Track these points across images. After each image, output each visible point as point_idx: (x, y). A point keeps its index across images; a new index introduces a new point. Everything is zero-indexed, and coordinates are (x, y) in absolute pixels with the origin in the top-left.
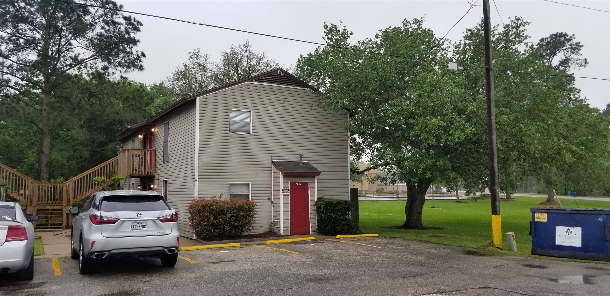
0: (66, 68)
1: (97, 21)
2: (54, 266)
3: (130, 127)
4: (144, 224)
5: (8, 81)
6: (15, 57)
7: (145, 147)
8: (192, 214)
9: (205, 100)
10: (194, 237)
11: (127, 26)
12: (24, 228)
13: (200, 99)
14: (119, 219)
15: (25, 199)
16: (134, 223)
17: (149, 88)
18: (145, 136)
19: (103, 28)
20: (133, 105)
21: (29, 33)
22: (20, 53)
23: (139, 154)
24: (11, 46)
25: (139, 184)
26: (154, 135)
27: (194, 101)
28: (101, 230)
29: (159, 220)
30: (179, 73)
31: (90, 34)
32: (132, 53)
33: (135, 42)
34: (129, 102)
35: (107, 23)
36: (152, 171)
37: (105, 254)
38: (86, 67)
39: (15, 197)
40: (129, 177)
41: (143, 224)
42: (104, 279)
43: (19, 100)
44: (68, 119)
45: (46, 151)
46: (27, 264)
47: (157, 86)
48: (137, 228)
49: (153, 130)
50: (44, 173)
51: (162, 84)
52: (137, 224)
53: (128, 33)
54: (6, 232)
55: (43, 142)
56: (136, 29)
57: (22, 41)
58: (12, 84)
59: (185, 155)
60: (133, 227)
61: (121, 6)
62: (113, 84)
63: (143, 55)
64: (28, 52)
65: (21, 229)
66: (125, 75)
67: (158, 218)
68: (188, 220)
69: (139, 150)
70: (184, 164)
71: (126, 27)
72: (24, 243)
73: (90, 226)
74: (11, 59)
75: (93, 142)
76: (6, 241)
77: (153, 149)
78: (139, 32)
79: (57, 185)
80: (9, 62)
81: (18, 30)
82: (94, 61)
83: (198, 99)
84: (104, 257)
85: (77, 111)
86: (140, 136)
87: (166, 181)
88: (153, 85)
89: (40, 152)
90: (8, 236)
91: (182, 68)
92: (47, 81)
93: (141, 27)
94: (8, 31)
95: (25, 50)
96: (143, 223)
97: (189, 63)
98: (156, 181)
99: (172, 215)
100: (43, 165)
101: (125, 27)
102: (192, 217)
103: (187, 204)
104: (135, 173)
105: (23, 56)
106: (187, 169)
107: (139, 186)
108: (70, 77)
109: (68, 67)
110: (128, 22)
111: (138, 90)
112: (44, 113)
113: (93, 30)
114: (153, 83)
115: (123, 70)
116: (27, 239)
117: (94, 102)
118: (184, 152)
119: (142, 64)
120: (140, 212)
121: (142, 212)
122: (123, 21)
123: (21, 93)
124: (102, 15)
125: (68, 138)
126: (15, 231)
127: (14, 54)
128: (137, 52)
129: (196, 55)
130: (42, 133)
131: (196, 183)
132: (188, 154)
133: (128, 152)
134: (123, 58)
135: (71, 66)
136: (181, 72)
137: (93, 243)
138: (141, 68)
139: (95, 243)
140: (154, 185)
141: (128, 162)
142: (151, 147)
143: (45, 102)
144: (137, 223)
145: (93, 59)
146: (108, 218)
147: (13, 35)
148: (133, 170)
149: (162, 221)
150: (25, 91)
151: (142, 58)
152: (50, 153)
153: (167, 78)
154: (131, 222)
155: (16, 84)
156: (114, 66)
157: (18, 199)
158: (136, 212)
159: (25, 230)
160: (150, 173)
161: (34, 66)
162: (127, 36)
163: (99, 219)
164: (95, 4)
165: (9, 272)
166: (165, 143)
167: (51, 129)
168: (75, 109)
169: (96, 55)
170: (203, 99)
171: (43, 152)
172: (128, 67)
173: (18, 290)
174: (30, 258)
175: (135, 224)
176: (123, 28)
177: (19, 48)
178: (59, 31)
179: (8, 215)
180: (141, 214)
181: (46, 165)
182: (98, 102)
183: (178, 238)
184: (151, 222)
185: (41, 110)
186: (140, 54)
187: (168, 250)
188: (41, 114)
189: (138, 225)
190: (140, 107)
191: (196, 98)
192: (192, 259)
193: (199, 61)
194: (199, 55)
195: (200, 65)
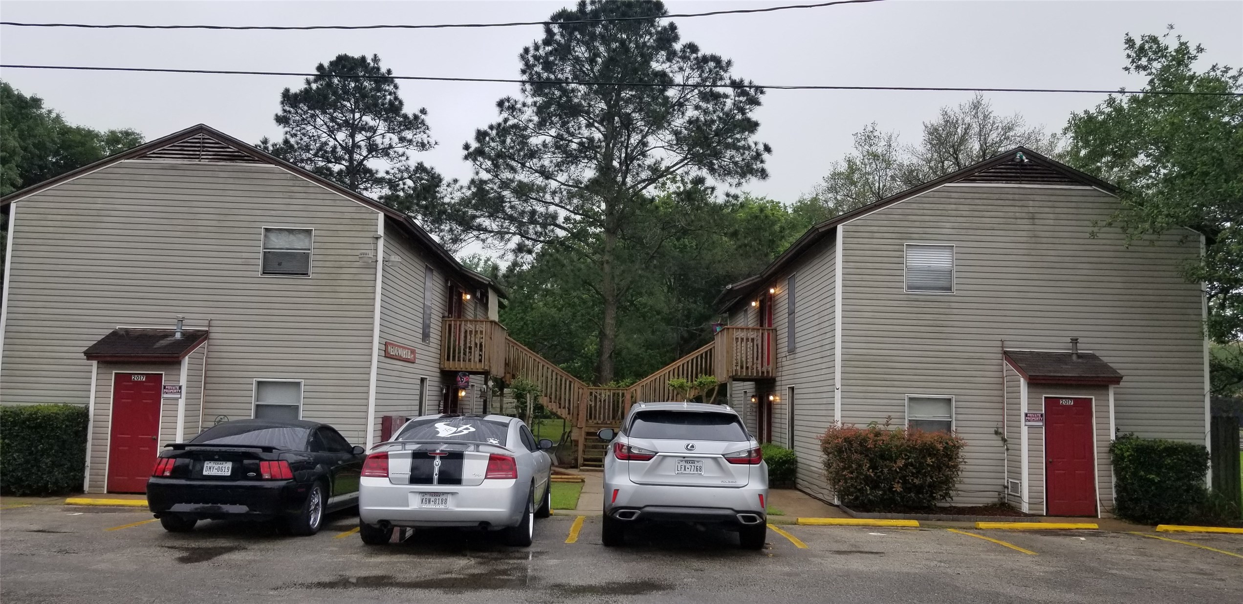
0: (640, 186)
1: (688, 96)
2: (571, 529)
3: (730, 286)
4: (699, 464)
5: (554, 217)
6: (566, 174)
7: (762, 325)
8: (828, 454)
9: (854, 228)
10: (836, 502)
11: (737, 98)
12: (513, 459)
13: (845, 227)
14: (657, 453)
16: (682, 461)
17: (790, 211)
18: (762, 302)
19: (697, 107)
20: (746, 245)
21: (585, 132)
22: (573, 168)
23: (752, 337)
24: (559, 157)
25: (754, 394)
26: (774, 301)
27: (834, 231)
28: (629, 471)
29: (725, 458)
30: (835, 176)
31: (678, 122)
32: (749, 148)
33: (752, 126)
34: (738, 240)
35: (704, 97)
36: (770, 369)
37: (633, 513)
38: (674, 181)
40: (731, 380)
41: (696, 464)
42: (634, 556)
43: (568, 249)
44: (640, 276)
45: (609, 332)
46: (517, 521)
47: (805, 204)
48: (688, 471)
49: (772, 291)
50: (607, 372)
51: (815, 200)
52: (686, 464)
53: (742, 111)
54: (486, 463)
55: (604, 318)
56: (756, 103)
57: (574, 146)
58: (560, 220)
59: (820, 338)
60: (679, 469)
61: (729, 63)
62: (717, 209)
63: (767, 149)
64: (583, 164)
65: (508, 460)
66: (733, 191)
67: (723, 455)
68: (822, 466)
69: (753, 329)
70: (818, 355)
71: (735, 101)
72: (511, 482)
73: (614, 461)
74: (558, 179)
75: (688, 317)
76: (486, 478)
77: (773, 327)
78: (758, 107)
79: (618, 391)
80: (553, 184)
81: (568, 128)
82: (685, 169)
83: (840, 228)
84: (633, 518)
85: (655, 262)
86: (754, 304)
87: (792, 389)
88: (799, 204)
89: (602, 335)
90: (489, 470)
91: (843, 167)
92: (609, 212)
93: (762, 98)
94: (553, 132)
95: (579, 161)
96: (698, 462)
97: (857, 155)
98: (777, 388)
99: (750, 452)
100: (606, 356)
101: (733, 101)
102: (829, 460)
103: (819, 435)
104: (741, 372)
105: (577, 173)
106: (824, 366)
107: (753, 396)
108: (646, 202)
109: (643, 185)
110: (739, 91)
111: (756, 217)
112: (607, 268)
113: (683, 114)
114: (797, 199)
115: (735, 181)
116: (516, 477)
117: (688, 243)
118: (818, 333)
119: (765, 166)
120: (691, 442)
121: (696, 443)
122: (730, 91)
123: (574, 236)
124: (698, 83)
125: (646, 310)
126: (498, 462)
127: (561, 171)
128: (756, 144)
129: (869, 138)
130: (604, 301)
131: (838, 395)
132: (824, 337)
133: (728, 333)
134: (730, 159)
135: (651, 181)
136: (840, 174)
137: (616, 491)
138: (763, 174)
139: (619, 492)
140: (775, 395)
141: (728, 352)
142: (770, 325)
143: (608, 248)
144: (687, 462)
145: (683, 166)
146: (639, 449)
147: (559, 137)
148: (742, 367)
149: (732, 461)
150: (579, 232)
151: (766, 156)
152: (616, 336)
153: (813, 189)
154: (677, 459)
155: (567, 219)
156: (719, 175)
158: (686, 442)
159: (515, 465)
160: (768, 372)
161: (594, 186)
162: (739, 117)
163: (625, 451)
164: (685, 65)
165: (489, 529)
166: (791, 316)
167: (618, 295)
168: (653, 257)
169: (685, 158)
170: (851, 227)
171: (605, 335)
172: (743, 175)
173: (501, 559)
174: (523, 510)
175: (683, 463)
176: (729, 103)
177: (571, 158)
178: (628, 124)
179: (496, 437)
180: (693, 446)
181: (610, 356)
182: (694, 244)
183: (760, 496)
184: (710, 461)
185: (602, 263)
186: (761, 147)
187: (743, 517)
188: (602, 269)
189: (688, 465)
190: (759, 249)
191: (836, 227)
192: (803, 540)
193: (874, 148)
194: (875, 137)
195: (875, 156)
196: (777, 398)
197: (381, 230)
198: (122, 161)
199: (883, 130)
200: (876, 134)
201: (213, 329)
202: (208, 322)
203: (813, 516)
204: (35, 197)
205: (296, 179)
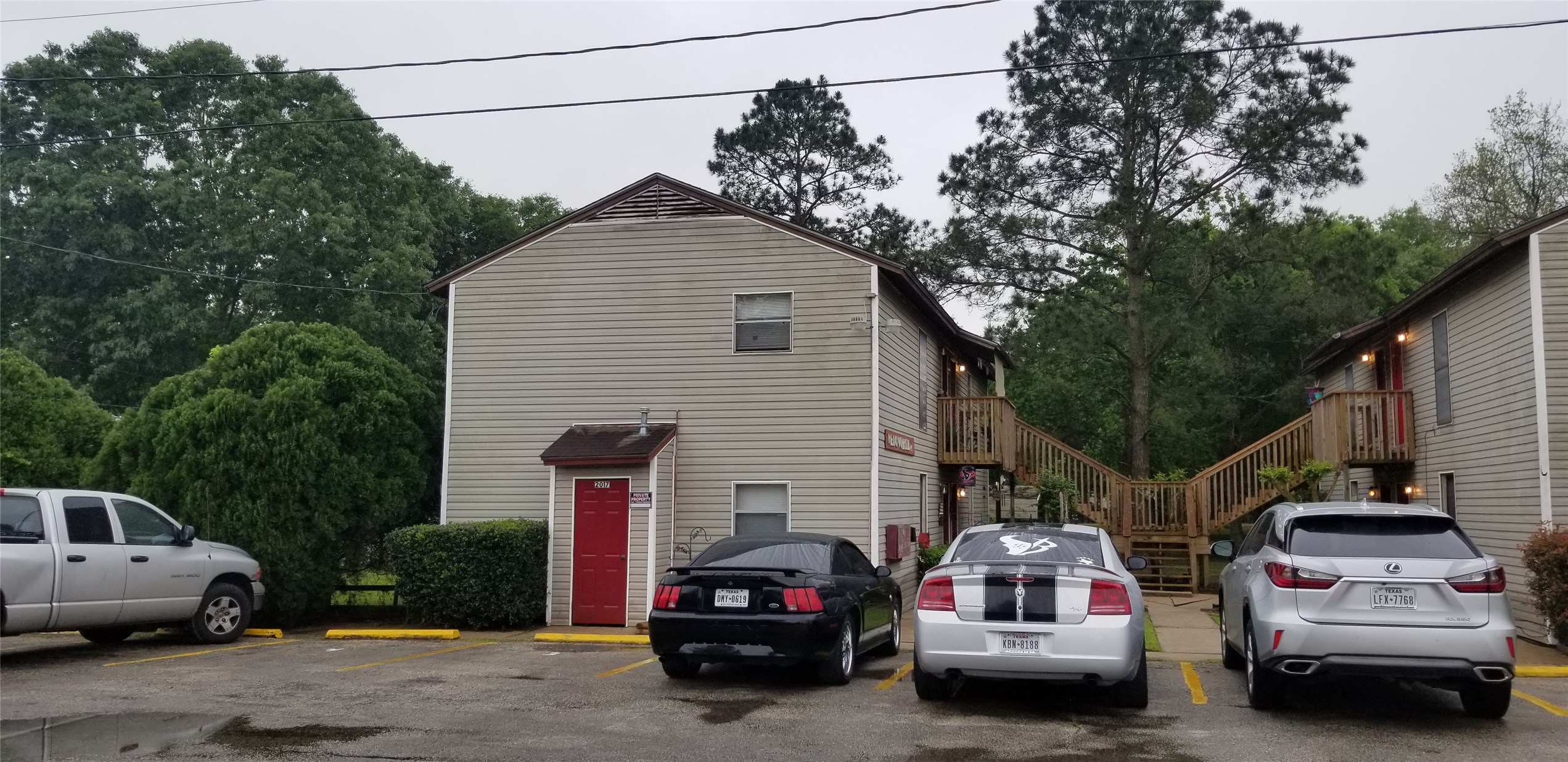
0: (1173, 210)
1: (1237, 82)
2: (1187, 681)
3: (1339, 334)
4: (1408, 594)
5: (1055, 258)
6: (1067, 202)
7: (1381, 385)
8: (1538, 571)
9: (1560, 237)
10: (1550, 640)
11: (1313, 77)
12: (1123, 586)
13: (1542, 236)
14: (1340, 578)
15: (1106, 518)
16: (1380, 589)
17: (1376, 228)
18: (1379, 356)
19: (1254, 95)
20: (1341, 277)
21: (1091, 144)
22: (1076, 193)
23: (1367, 403)
24: (1057, 181)
25: (1372, 485)
26: (1405, 352)
27: (1523, 244)
28: (1296, 603)
29: (1450, 584)
30: (1464, 172)
31: (1223, 118)
32: (1329, 143)
33: (1335, 113)
34: (1329, 270)
35: (1262, 80)
36: (1405, 449)
37: (1308, 665)
38: (1216, 199)
39: (1085, 514)
40: (1346, 466)
41: (1404, 593)
42: (1313, 727)
43: (1079, 297)
44: (1184, 329)
45: (1141, 407)
46: (1132, 672)
47: (1400, 218)
48: (1391, 604)
49: (1401, 338)
50: (1141, 461)
51: (1414, 210)
52: (1388, 594)
53: (1314, 91)
54: (1087, 592)
55: (1132, 387)
56: (1341, 79)
57: (1077, 164)
58: (1063, 263)
59: (1503, 401)
60: (1377, 600)
61: (1295, 31)
62: (1286, 232)
63: (1360, 142)
64: (1090, 187)
65: (1115, 587)
66: (1315, 203)
67: (1447, 579)
68: (1526, 589)
69: (1368, 394)
70: (1502, 426)
71: (1311, 80)
72: (1126, 619)
73: (1269, 591)
74: (1059, 209)
75: (1244, 380)
76: (1089, 613)
77: (1405, 389)
78: (1345, 85)
79: (1171, 486)
80: (1056, 216)
81: (1068, 142)
82: (1236, 180)
83: (1535, 238)
84: (1308, 672)
85: (1203, 309)
86: (1365, 358)
87: (1449, 478)
88: (1389, 218)
89: (1128, 411)
90: (1092, 602)
91: (1472, 157)
92: (1133, 248)
93: (1349, 72)
94: (1050, 148)
95: (1084, 183)
96: (1406, 590)
97: (1494, 139)
98: (1418, 476)
99: (1487, 574)
100: (1138, 438)
101: (1308, 81)
102: (1540, 580)
103: (1521, 544)
104: (1361, 454)
105: (1082, 199)
106: (1514, 441)
107: (1371, 489)
108: (1183, 228)
109: (1178, 207)
110: (1316, 65)
111: (1353, 237)
112: (1133, 322)
113: (1229, 106)
114: (1387, 212)
115: (1309, 191)
116: (1130, 613)
117: (1242, 281)
118: (1500, 393)
119: (1359, 165)
120: (1394, 562)
121: (1401, 562)
122: (1302, 67)
123: (1084, 281)
124: (1250, 63)
125: (1185, 374)
126: (1104, 591)
127: (1063, 197)
128: (1343, 137)
129: (1514, 114)
130: (1129, 367)
131: (1545, 484)
132: (1511, 399)
133: (1338, 401)
134: (1307, 160)
135: (1184, 203)
136: (1471, 168)
137: (1279, 633)
138: (1356, 177)
139: (1284, 635)
140: (1414, 486)
141: (1339, 427)
142: (1398, 384)
143: (1133, 295)
144: (1389, 590)
145: (1234, 176)
146: (1311, 572)
147: (1060, 154)
148: (1354, 448)
149: (1461, 588)
150: (1089, 276)
151: (1359, 152)
152: (1150, 412)
153: (1429, 193)
154: (1372, 586)
155: (1072, 261)
156: (1285, 185)
157: (1092, 517)
158: (1385, 561)
159: (1126, 592)
160: (1402, 454)
161: (1106, 215)
162: (1314, 102)
163: (1288, 575)
164: (1232, 40)
165: (1100, 683)
166: (1440, 372)
167: (1150, 356)
168: (1198, 303)
169: (1240, 165)
170: (1552, 236)
171: (1133, 410)
172: (1322, 181)
174: (1139, 657)
175: (1383, 593)
176: (1303, 84)
177: (1073, 181)
178: (1154, 125)
179: (1089, 555)
180: (1397, 567)
181: (1144, 439)
182: (1251, 281)
183: (1509, 640)
184: (1428, 590)
185: (1126, 315)
186: (1351, 141)
187: (1483, 671)
188: (1126, 323)
189: (1391, 595)
190: (1361, 281)
191: (1529, 236)
192: (1554, 702)
193: (1523, 128)
194: (1523, 111)
195: (1527, 139)
196: (1418, 490)
197: (875, 288)
198: (570, 225)
199: (1535, 100)
200: (1525, 107)
201: (681, 422)
202: (675, 413)
203: (1536, 663)
204: (476, 275)
205: (770, 231)
